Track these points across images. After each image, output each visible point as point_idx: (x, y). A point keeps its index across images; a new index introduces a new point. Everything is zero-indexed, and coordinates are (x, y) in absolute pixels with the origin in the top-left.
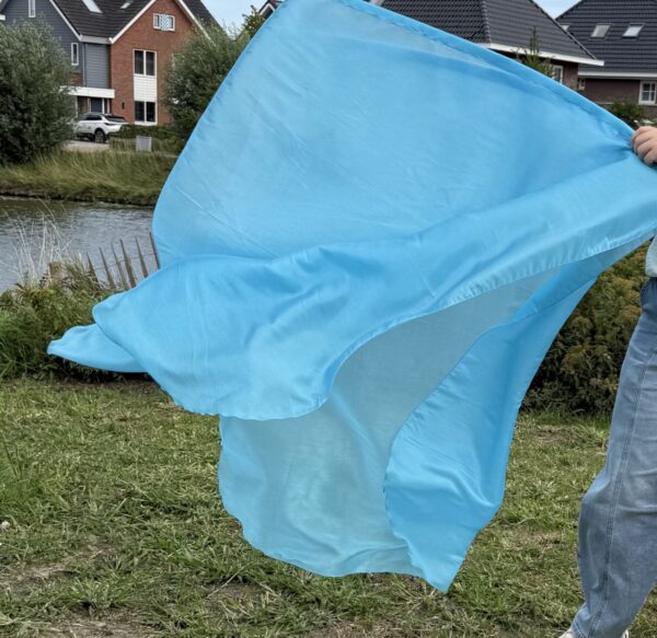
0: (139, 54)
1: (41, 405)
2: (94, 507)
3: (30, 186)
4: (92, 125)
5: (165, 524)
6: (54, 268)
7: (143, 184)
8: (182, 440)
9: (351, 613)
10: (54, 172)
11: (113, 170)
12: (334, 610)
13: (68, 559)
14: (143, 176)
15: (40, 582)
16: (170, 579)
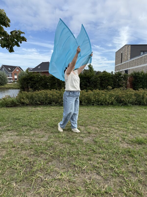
0: (15, 74)
1: (5, 110)
2: (10, 120)
3: (4, 88)
4: (10, 81)
5: (17, 121)
6: (6, 96)
8: (19, 112)
9: (37, 128)
10: (6, 86)
11: (13, 85)
12: (35, 128)
13: (7, 125)
14: (16, 86)
15: (4, 128)
16: (18, 126)
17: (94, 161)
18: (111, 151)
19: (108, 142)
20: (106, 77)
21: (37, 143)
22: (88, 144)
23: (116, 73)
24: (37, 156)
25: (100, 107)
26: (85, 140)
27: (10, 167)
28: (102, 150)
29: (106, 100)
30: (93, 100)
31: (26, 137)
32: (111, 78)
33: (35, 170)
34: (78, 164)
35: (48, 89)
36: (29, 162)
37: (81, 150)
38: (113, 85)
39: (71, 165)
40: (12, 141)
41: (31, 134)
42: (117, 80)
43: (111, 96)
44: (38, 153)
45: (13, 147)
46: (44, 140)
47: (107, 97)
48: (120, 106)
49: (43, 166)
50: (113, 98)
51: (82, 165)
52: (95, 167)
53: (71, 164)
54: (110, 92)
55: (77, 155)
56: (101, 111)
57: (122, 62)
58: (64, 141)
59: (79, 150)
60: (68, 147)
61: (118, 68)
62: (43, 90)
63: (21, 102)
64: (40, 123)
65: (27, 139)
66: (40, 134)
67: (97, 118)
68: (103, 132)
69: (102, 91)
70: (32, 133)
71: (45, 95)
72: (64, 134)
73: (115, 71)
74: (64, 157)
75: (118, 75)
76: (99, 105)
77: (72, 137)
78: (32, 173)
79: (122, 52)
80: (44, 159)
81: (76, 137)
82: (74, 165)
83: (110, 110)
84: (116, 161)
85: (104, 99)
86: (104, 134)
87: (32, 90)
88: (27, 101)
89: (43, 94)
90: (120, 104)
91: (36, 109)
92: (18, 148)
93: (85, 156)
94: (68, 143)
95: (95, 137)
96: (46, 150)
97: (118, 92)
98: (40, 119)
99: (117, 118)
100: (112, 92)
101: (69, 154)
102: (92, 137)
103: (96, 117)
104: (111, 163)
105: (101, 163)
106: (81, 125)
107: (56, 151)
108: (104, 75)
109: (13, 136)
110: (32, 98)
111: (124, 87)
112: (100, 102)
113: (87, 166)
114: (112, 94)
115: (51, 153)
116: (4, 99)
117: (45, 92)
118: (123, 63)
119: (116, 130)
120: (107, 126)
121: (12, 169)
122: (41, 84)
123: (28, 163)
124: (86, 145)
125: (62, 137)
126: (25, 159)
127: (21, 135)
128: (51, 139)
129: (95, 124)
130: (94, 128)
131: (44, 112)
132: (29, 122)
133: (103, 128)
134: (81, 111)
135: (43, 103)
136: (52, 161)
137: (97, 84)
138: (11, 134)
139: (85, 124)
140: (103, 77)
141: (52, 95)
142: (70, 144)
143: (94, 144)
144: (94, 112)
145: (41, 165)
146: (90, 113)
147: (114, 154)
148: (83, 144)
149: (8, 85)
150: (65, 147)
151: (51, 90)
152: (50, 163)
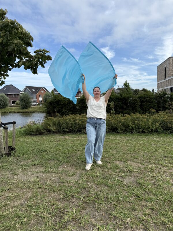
0: (40, 95)
1: (29, 139)
2: (35, 152)
3: (27, 111)
4: (34, 104)
5: (44, 153)
6: (30, 122)
7: (41, 110)
8: (45, 142)
9: (66, 162)
10: (30, 110)
11: (37, 109)
12: (64, 162)
13: (32, 159)
15: (29, 162)
16: (44, 160)
17: (140, 212)
18: (160, 197)
19: (156, 185)
20: (147, 97)
21: (67, 183)
22: (130, 186)
23: (160, 93)
24: (67, 200)
25: (141, 136)
26: (126, 181)
27: (37, 215)
28: (148, 195)
29: (148, 127)
30: (131, 127)
31: (54, 175)
32: (154, 99)
33: (66, 220)
34: (119, 214)
35: (77, 114)
36: (58, 208)
37: (121, 194)
38: (156, 108)
39: (110, 216)
40: (37, 179)
41: (59, 170)
42: (161, 101)
43: (155, 121)
44: (68, 197)
45: (39, 187)
46: (75, 178)
47: (150, 123)
48: (167, 133)
49: (75, 215)
50: (157, 124)
51: (125, 216)
52: (142, 220)
53: (110, 214)
54: (154, 117)
55: (117, 201)
56: (143, 141)
57: (165, 78)
58: (100, 182)
59: (119, 195)
60: (104, 190)
61: (161, 85)
62: (72, 115)
63: (47, 129)
64: (70, 157)
65: (55, 178)
66: (70, 171)
67: (139, 150)
68: (148, 170)
69: (144, 116)
70: (61, 169)
71: (73, 121)
72: (99, 172)
73: (158, 88)
74: (101, 204)
75: (163, 96)
76: (140, 133)
77: (109, 177)
78: (63, 225)
79: (165, 66)
80: (77, 205)
81: (114, 176)
82: (115, 217)
83: (155, 139)
84: (169, 212)
85: (145, 125)
86: (149, 174)
87: (59, 115)
88: (53, 128)
89: (71, 120)
90: (167, 131)
91: (64, 137)
92: (45, 189)
93: (127, 203)
94: (105, 184)
95: (138, 176)
96: (78, 193)
97: (163, 116)
98: (69, 151)
99: (164, 151)
100: (156, 117)
101: (106, 199)
102: (135, 176)
103: (137, 149)
104: (163, 215)
105: (149, 215)
106: (119, 161)
107: (90, 195)
108: (144, 95)
109: (39, 172)
110: (59, 124)
111: (171, 110)
112: (141, 130)
113: (131, 218)
114: (157, 119)
115: (84, 198)
116: (28, 126)
117: (74, 117)
118: (167, 79)
119: (165, 168)
120: (153, 161)
121: (39, 217)
122: (69, 108)
123: (57, 210)
124: (128, 188)
125: (97, 177)
126: (54, 204)
127: (48, 172)
128: (83, 179)
129: (136, 158)
130: (136, 165)
131: (73, 141)
132: (56, 154)
133: (147, 164)
134: (118, 140)
135: (72, 130)
136: (86, 209)
137: (136, 106)
138: (36, 170)
139: (124, 159)
140: (143, 98)
141: (82, 120)
142: (108, 186)
143: (138, 188)
144: (135, 142)
145: (73, 214)
146: (130, 144)
147: (165, 202)
148: (123, 187)
149: (33, 108)
150: (102, 189)
151: (80, 115)
152: (83, 211)
